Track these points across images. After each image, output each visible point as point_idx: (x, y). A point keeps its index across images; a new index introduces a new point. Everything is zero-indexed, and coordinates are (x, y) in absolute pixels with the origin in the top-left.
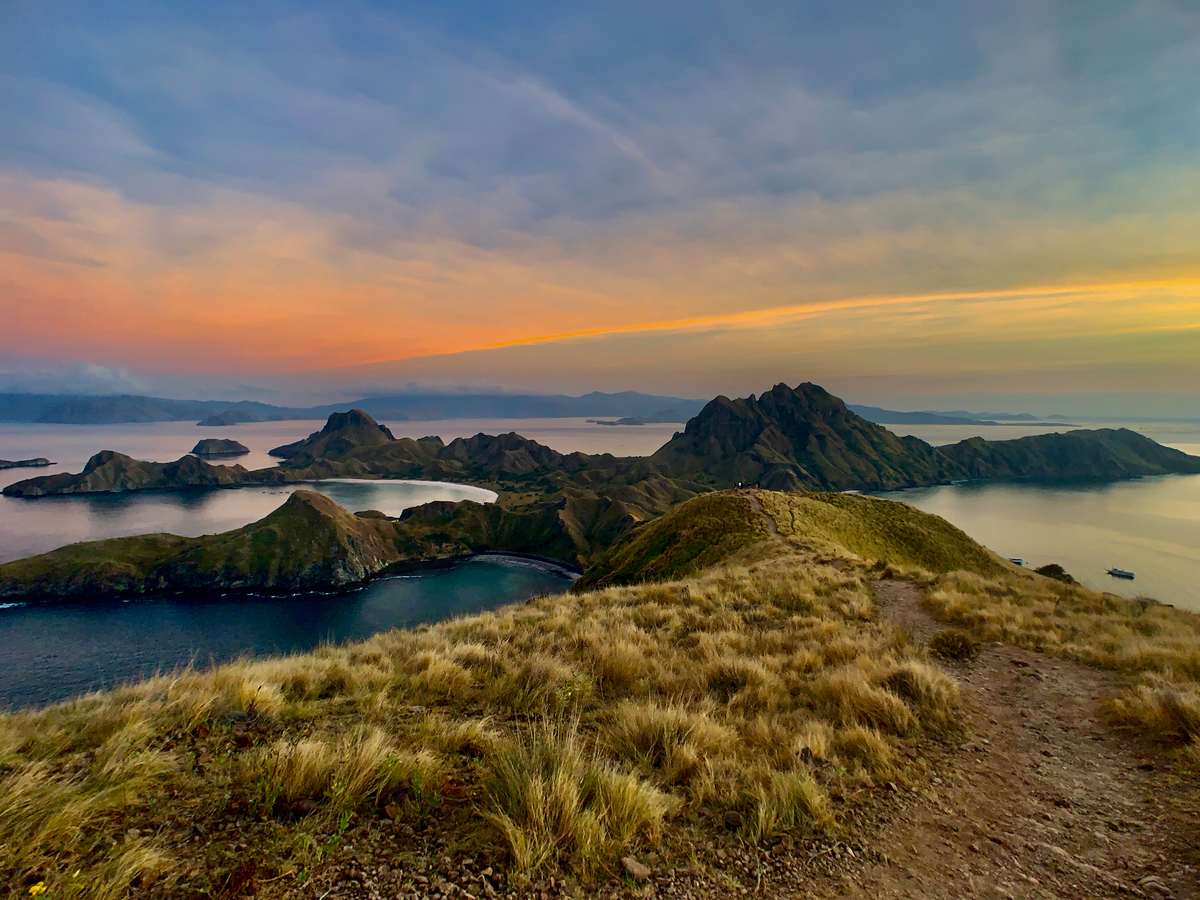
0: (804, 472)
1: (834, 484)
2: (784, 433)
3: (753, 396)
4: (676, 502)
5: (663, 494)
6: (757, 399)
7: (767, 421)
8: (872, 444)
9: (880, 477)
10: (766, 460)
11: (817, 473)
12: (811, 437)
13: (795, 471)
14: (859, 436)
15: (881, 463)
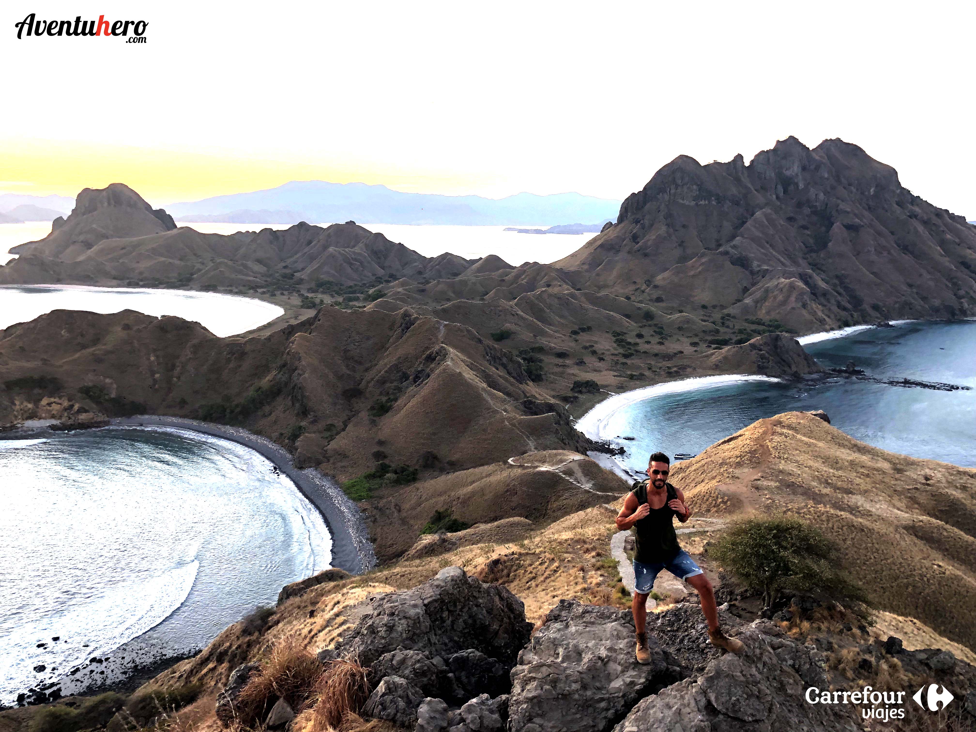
0: (822, 285)
1: (875, 308)
2: (790, 219)
3: (739, 157)
4: (583, 330)
5: (562, 317)
6: (747, 163)
7: (760, 199)
8: (942, 243)
9: (960, 297)
10: (755, 263)
11: (846, 289)
12: (837, 227)
13: (806, 283)
14: (921, 228)
15: (959, 274)
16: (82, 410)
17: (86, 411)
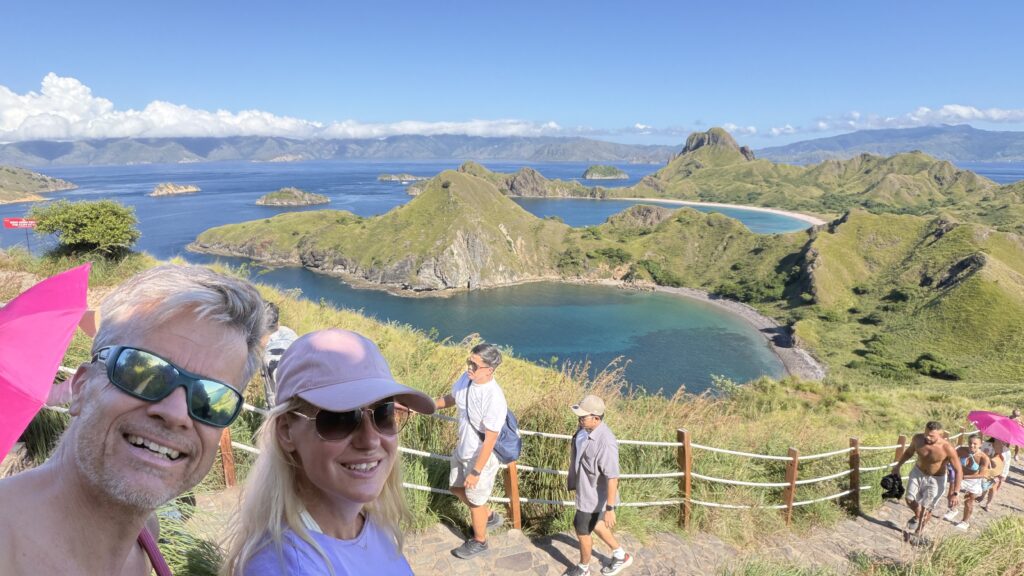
16: (639, 277)
17: (642, 279)
